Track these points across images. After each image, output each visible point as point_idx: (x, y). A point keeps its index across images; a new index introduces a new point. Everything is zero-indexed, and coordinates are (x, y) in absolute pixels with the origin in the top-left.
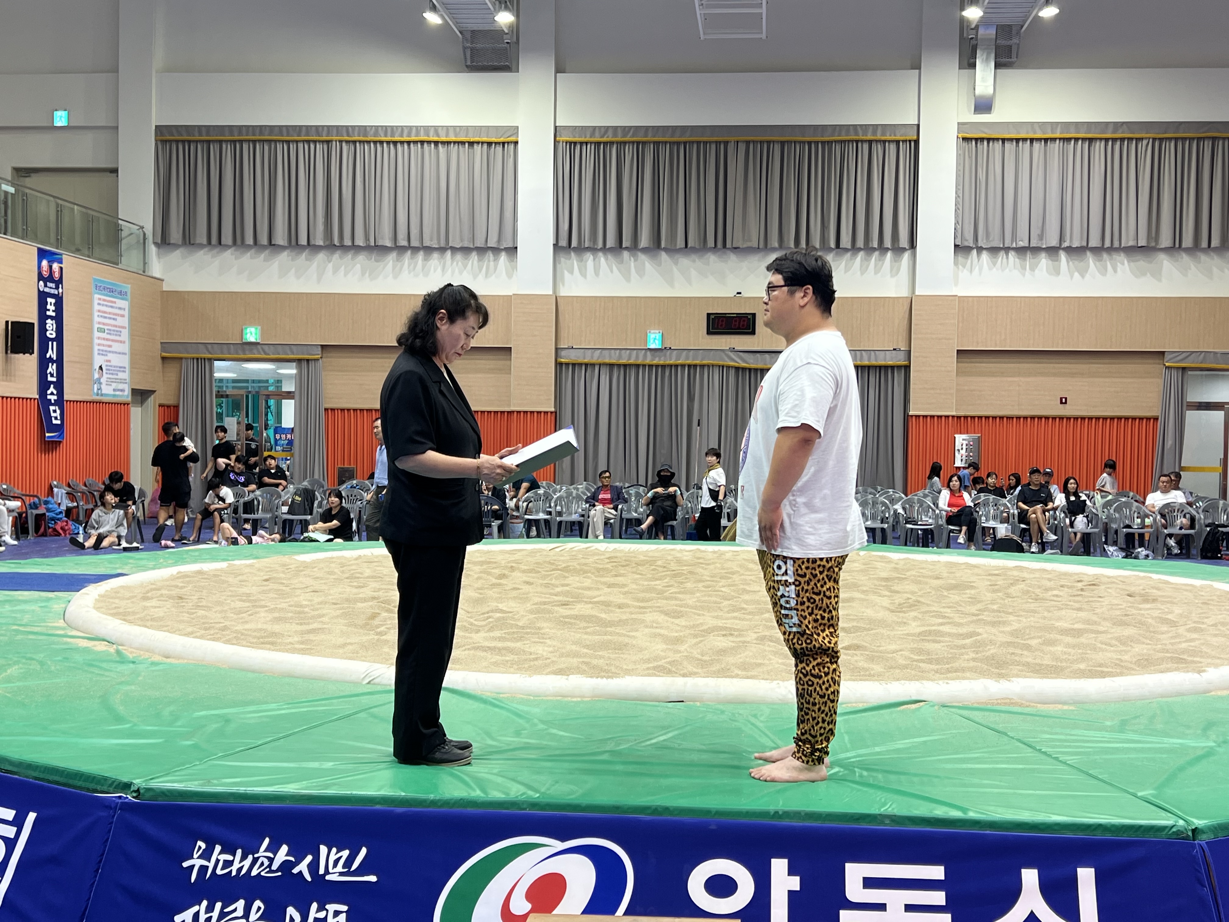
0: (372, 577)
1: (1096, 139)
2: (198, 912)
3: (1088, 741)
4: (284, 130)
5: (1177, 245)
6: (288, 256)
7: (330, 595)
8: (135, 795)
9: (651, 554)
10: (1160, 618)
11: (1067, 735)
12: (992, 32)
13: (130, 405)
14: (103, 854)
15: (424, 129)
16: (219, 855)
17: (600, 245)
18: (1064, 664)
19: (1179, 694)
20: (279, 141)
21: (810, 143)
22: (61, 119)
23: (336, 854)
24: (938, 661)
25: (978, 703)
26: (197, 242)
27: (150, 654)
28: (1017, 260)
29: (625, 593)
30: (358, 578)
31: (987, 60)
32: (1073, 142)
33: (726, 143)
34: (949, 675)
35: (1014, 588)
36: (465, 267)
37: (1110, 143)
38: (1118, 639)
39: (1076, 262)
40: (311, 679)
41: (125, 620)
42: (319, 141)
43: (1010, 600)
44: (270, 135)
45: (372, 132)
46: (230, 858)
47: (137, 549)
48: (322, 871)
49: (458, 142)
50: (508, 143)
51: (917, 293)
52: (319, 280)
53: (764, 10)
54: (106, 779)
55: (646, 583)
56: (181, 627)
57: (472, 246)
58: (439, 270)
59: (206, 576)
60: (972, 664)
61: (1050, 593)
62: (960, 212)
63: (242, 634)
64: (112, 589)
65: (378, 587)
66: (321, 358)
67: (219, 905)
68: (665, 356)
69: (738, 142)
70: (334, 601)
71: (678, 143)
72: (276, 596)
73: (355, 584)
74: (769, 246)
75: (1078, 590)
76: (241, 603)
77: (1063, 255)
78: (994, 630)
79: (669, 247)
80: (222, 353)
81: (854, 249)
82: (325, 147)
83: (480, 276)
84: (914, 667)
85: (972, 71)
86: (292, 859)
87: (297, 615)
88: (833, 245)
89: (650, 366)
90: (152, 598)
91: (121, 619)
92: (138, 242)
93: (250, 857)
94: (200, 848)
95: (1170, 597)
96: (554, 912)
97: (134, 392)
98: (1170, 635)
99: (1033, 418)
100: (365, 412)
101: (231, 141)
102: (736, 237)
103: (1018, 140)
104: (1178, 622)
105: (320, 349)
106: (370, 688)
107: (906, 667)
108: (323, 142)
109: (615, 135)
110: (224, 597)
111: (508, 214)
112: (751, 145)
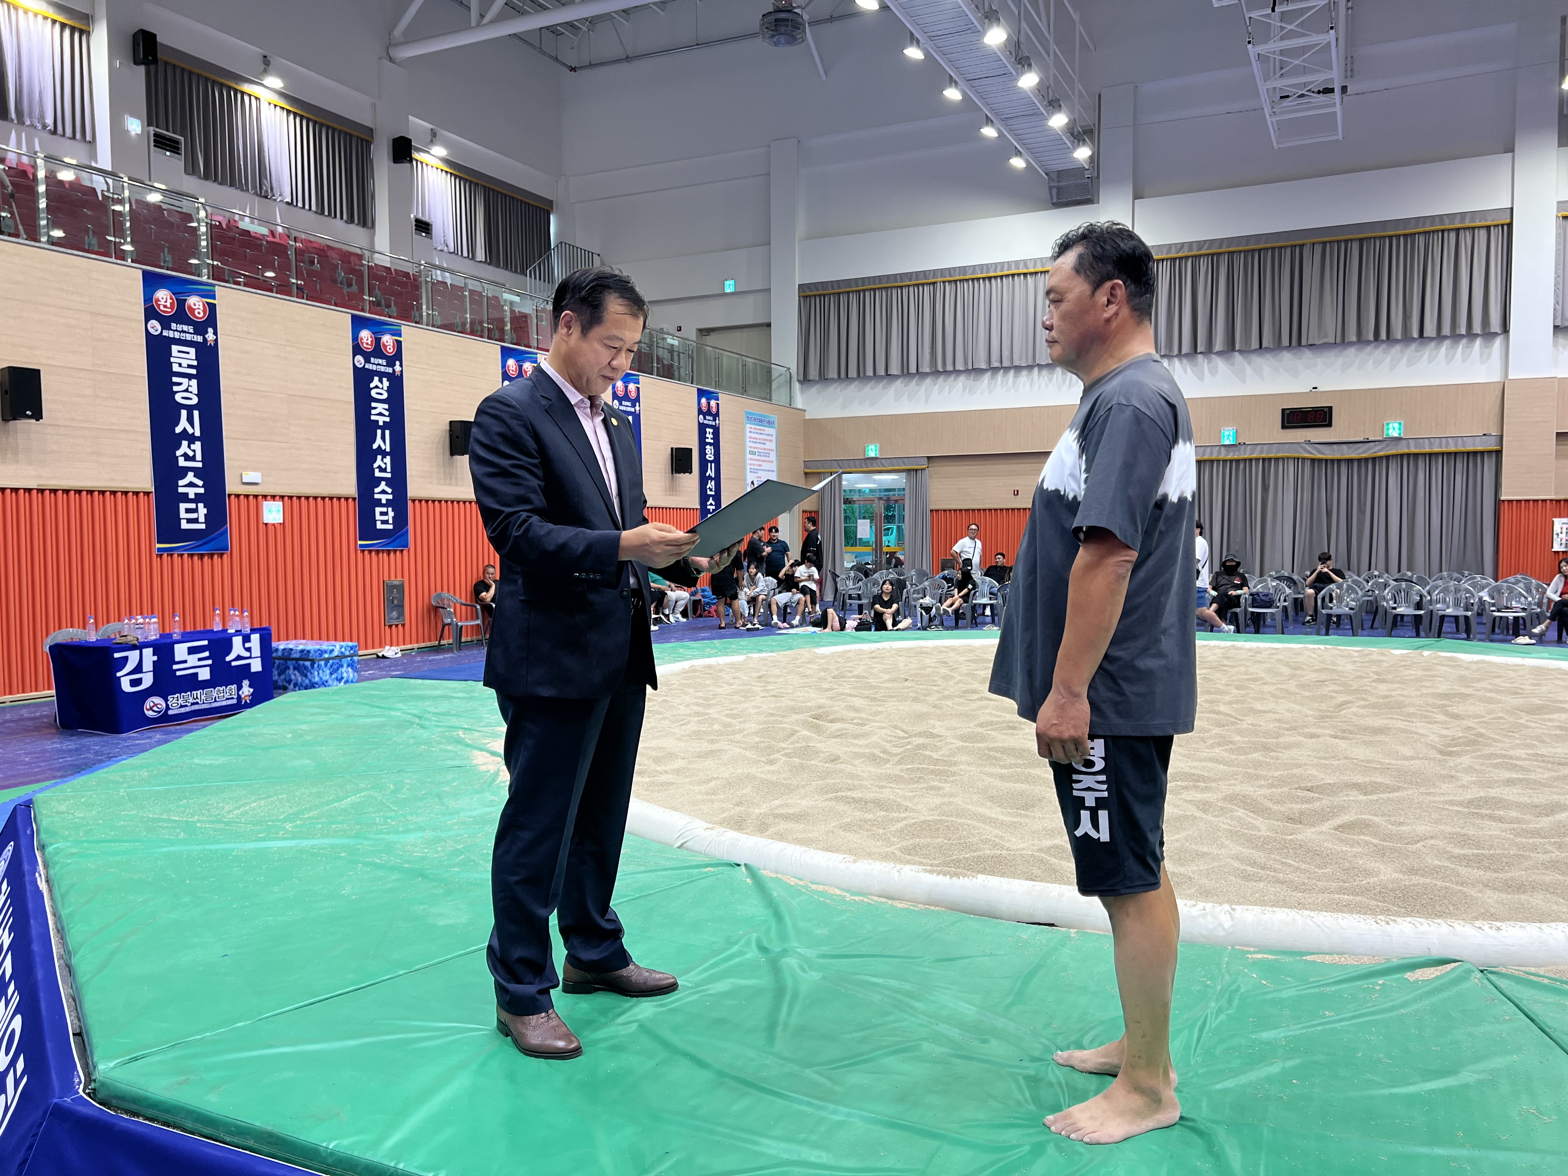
4: (899, 277)
6: (902, 383)
15: (1015, 264)
17: (1176, 351)
20: (893, 287)
21: (1391, 237)
22: (730, 287)
26: (830, 376)
33: (1302, 246)
36: (1050, 380)
42: (927, 284)
44: (885, 283)
45: (970, 271)
51: (1510, 377)
53: (1338, 109)
58: (1028, 386)
62: (1561, 292)
66: (927, 467)
68: (1239, 451)
69: (1313, 244)
71: (1253, 251)
74: (1346, 341)
79: (1243, 349)
80: (850, 467)
81: (1440, 337)
82: (932, 286)
88: (1415, 334)
89: (1225, 461)
92: (785, 380)
101: (856, 291)
102: (1311, 334)
105: (926, 460)
108: (930, 284)
109: (1190, 249)
112: (1328, 246)
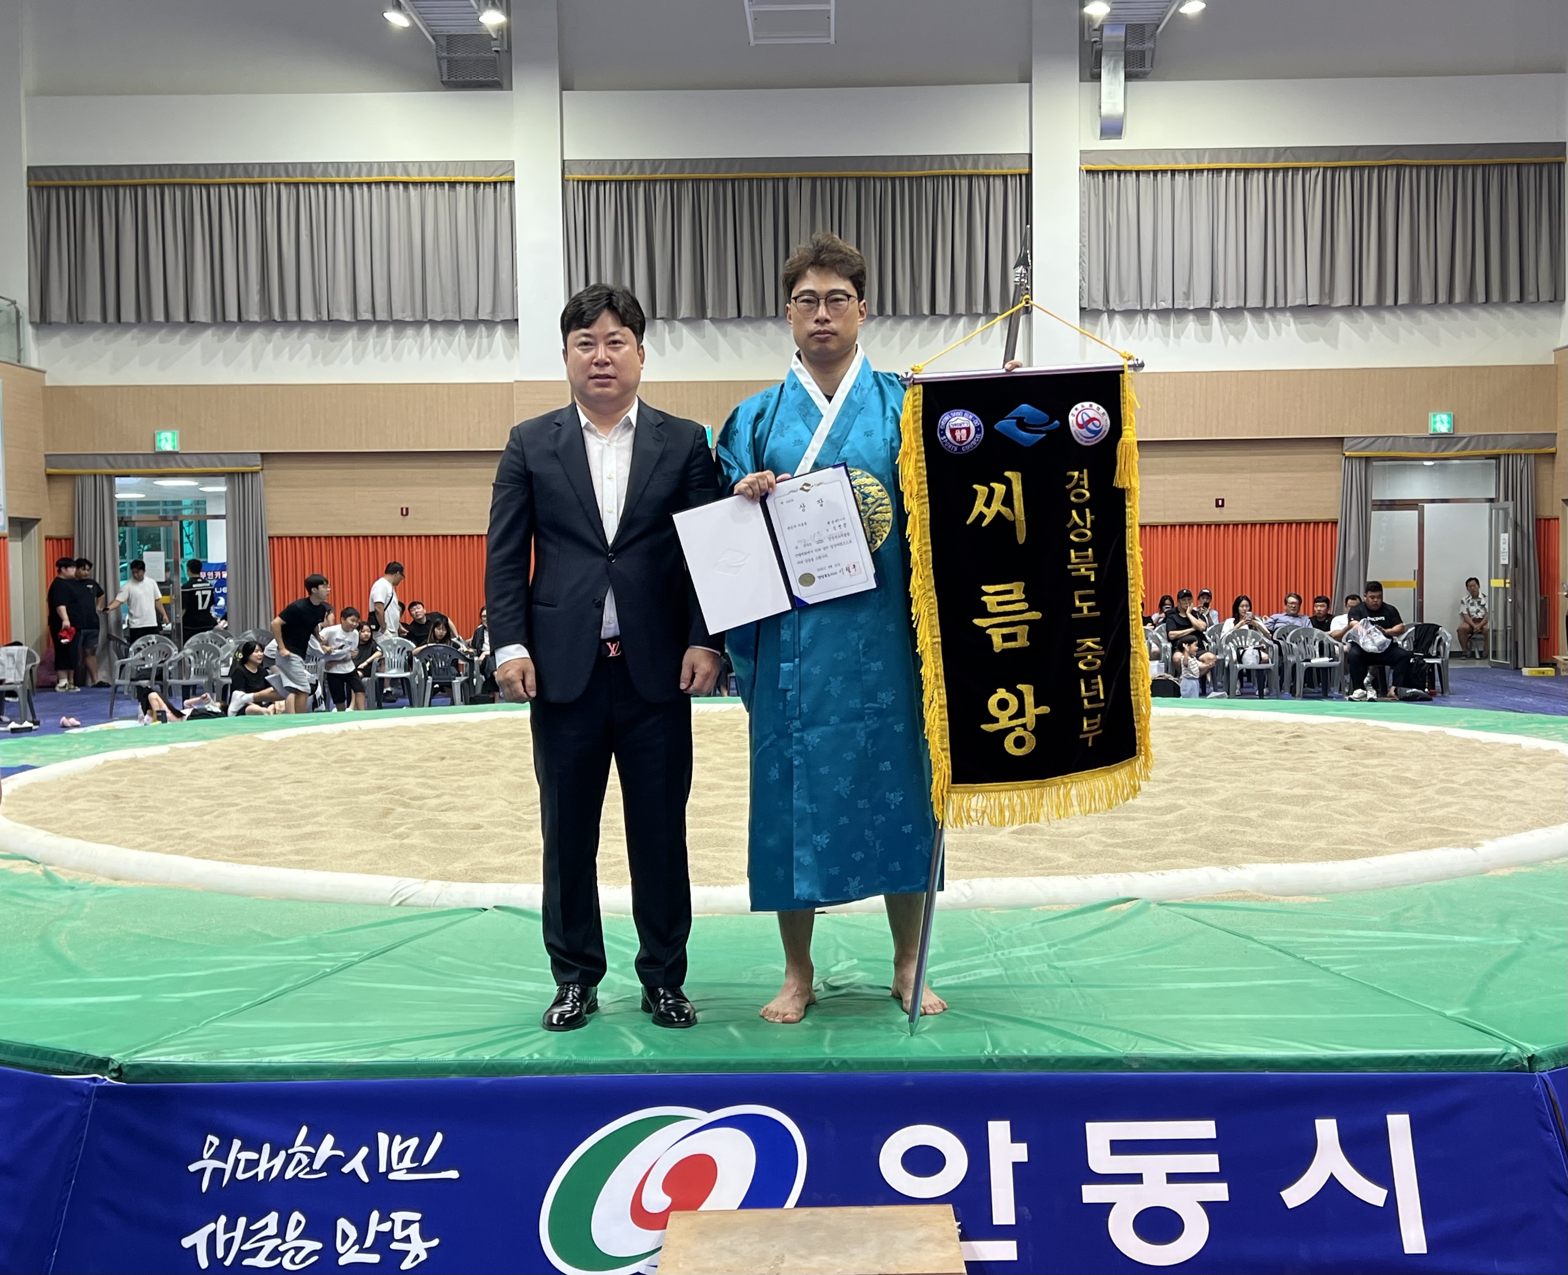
0: (371, 759)
1: (1253, 169)
2: (215, 1231)
3: (1360, 944)
4: (202, 169)
5: (1357, 303)
6: (213, 335)
7: (321, 786)
8: (114, 1075)
9: (727, 716)
10: (1397, 777)
11: (1330, 936)
12: (1121, 33)
13: (8, 539)
14: (77, 1159)
15: (389, 166)
16: (239, 1152)
18: (1296, 843)
19: (1450, 876)
20: (195, 184)
21: (893, 179)
23: (401, 1143)
24: (1139, 845)
25: (1204, 899)
26: (88, 320)
27: (93, 876)
28: (1159, 326)
29: (710, 770)
30: (350, 761)
31: (1115, 69)
32: (1224, 174)
33: (786, 180)
34: (1159, 863)
35: (1202, 744)
36: (450, 346)
37: (1271, 175)
38: (1355, 806)
39: (1232, 325)
40: (319, 902)
41: (47, 830)
42: (250, 184)
43: (1201, 760)
44: (182, 177)
45: (319, 171)
46: (254, 1156)
47: (29, 729)
48: (382, 1168)
49: (435, 183)
50: (501, 182)
52: (255, 367)
53: (832, 7)
54: (72, 1055)
55: (733, 755)
56: (128, 837)
57: (457, 319)
58: (415, 351)
59: (143, 766)
60: (1186, 847)
61: (1248, 750)
62: (1086, 266)
63: (213, 844)
64: (20, 787)
65: (382, 773)
66: (262, 469)
67: (242, 1221)
69: (801, 178)
70: (327, 794)
71: (724, 180)
72: (245, 790)
73: (348, 769)
75: (1281, 744)
76: (201, 801)
77: (1214, 316)
78: (1197, 801)
79: (717, 316)
80: (129, 467)
81: (954, 314)
82: (258, 190)
83: (470, 357)
84: (1110, 854)
85: (1097, 84)
86: (340, 1153)
87: (282, 815)
88: (926, 311)
90: (78, 798)
91: (41, 829)
92: (9, 322)
93: (282, 1154)
94: (211, 1144)
95: (1397, 749)
96: (701, 1209)
97: (12, 521)
98: (1417, 798)
99: (1182, 526)
100: (323, 539)
101: (130, 186)
103: (1155, 172)
104: (1420, 782)
105: (259, 457)
106: (402, 913)
107: (1099, 854)
108: (254, 184)
109: (642, 170)
110: (176, 794)
111: (504, 275)
112: (818, 183)
